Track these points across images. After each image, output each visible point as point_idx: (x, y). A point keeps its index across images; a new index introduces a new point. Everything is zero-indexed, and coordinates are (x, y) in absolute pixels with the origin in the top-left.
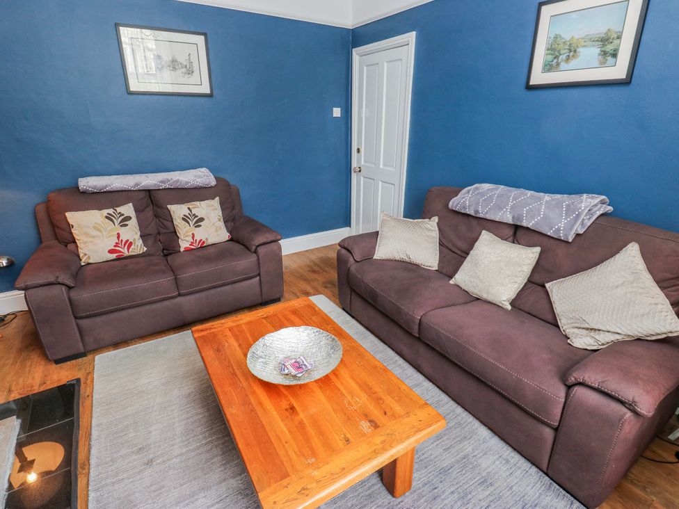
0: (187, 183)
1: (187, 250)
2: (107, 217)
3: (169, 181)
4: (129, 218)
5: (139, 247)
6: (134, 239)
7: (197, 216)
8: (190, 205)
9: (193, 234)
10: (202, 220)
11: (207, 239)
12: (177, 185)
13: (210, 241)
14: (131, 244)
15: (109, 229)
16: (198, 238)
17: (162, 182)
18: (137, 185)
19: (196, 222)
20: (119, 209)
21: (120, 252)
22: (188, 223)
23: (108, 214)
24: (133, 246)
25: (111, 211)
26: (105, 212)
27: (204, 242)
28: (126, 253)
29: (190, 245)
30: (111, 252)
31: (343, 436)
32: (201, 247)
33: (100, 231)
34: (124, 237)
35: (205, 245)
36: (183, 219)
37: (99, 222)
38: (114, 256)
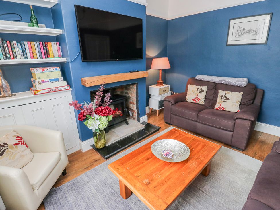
0: (231, 83)
1: (217, 109)
2: (197, 89)
3: (224, 80)
4: (203, 91)
5: (202, 102)
6: (201, 99)
7: (227, 97)
8: (227, 92)
9: (221, 104)
10: (228, 99)
11: (226, 108)
12: (227, 83)
13: (227, 109)
14: (200, 99)
15: (196, 92)
16: (222, 106)
17: (221, 81)
18: (212, 80)
19: (225, 100)
20: (202, 87)
21: (196, 101)
22: (222, 99)
23: (198, 88)
24: (200, 101)
25: (199, 87)
26: (197, 87)
27: (224, 109)
28: (197, 102)
29: (218, 108)
30: (193, 100)
31: (140, 175)
32: (222, 110)
33: (193, 92)
34: (198, 97)
35: (224, 110)
36: (221, 97)
37: (194, 89)
38: (193, 102)
